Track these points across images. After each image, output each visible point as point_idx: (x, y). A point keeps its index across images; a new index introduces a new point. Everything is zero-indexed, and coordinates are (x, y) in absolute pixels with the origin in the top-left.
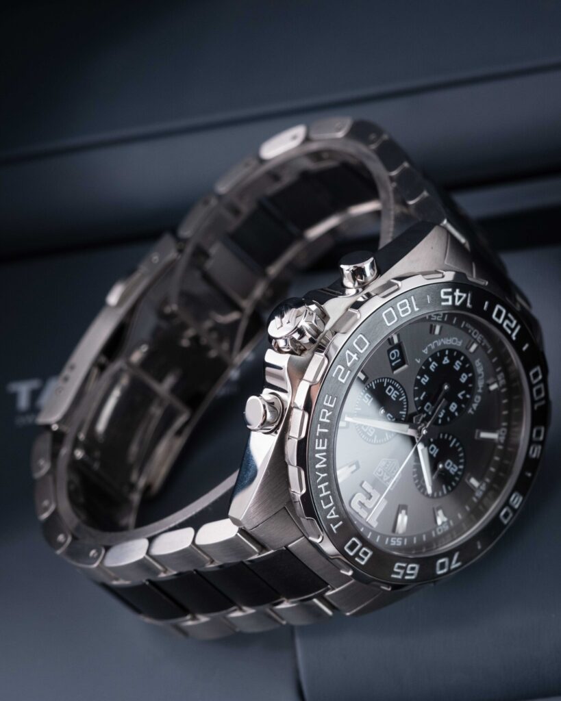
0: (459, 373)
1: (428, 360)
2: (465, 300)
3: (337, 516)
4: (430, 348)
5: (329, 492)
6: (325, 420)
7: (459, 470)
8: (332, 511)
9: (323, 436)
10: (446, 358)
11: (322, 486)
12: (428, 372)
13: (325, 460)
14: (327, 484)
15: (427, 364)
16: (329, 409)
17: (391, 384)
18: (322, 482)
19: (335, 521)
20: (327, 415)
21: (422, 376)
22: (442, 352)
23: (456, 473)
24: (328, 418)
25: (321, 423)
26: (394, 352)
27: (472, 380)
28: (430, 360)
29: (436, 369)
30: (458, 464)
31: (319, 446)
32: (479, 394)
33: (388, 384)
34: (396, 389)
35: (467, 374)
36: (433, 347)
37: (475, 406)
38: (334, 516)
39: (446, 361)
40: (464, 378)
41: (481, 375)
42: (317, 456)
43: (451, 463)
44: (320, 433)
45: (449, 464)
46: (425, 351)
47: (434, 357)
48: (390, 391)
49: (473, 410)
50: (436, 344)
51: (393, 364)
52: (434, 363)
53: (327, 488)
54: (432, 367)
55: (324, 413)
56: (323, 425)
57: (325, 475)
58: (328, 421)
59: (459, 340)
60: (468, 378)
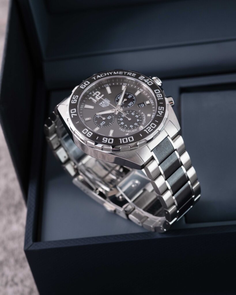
0: (133, 125)
1: (140, 114)
3: (97, 78)
4: (143, 114)
7: (101, 126)
10: (139, 120)
13: (116, 74)
16: (131, 75)
21: (134, 113)
23: (100, 125)
26: (143, 105)
27: (130, 128)
29: (136, 117)
30: (103, 126)
32: (125, 131)
33: (133, 103)
34: (132, 105)
37: (122, 130)
39: (138, 120)
40: (131, 126)
41: (131, 131)
42: (117, 72)
43: (104, 124)
44: (124, 73)
45: (104, 123)
46: (142, 113)
48: (131, 103)
49: (120, 129)
52: (138, 116)
54: (137, 116)
59: (144, 124)
60: (131, 128)
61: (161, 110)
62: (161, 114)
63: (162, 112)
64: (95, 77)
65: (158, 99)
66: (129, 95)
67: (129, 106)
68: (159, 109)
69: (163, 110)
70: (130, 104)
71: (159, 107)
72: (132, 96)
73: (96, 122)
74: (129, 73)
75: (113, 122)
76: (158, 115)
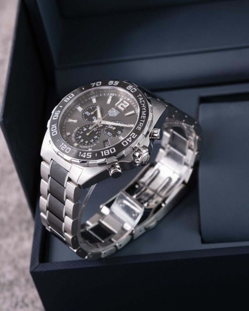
0: (82, 138)
1: (94, 142)
2: (81, 154)
3: (139, 98)
4: (93, 145)
5: (142, 104)
6: (141, 123)
7: (85, 113)
8: (140, 100)
9: (143, 119)
10: (87, 143)
11: (144, 106)
12: (94, 139)
13: (142, 113)
14: (142, 107)
15: (94, 141)
17: (109, 136)
18: (144, 107)
19: (140, 97)
20: (140, 125)
21: (97, 138)
22: (88, 144)
23: (86, 111)
24: (140, 124)
25: (143, 123)
27: (76, 136)
28: (93, 142)
30: (85, 114)
31: (144, 117)
32: (74, 132)
34: (108, 135)
35: (78, 138)
36: (92, 146)
37: (76, 129)
38: (140, 98)
40: (80, 137)
41: (73, 138)
42: (145, 114)
43: (88, 114)
44: (143, 120)
46: (95, 145)
47: (91, 143)
48: (110, 135)
49: (77, 128)
50: (91, 146)
51: (108, 142)
53: (142, 106)
54: (92, 140)
55: (141, 125)
56: (142, 122)
57: (142, 109)
58: (140, 123)
59: (81, 147)
60: (78, 137)
61: (88, 155)
62: (82, 156)
63: (84, 156)
64: (141, 96)
65: (102, 152)
66: (122, 132)
67: (107, 133)
68: (88, 153)
69: (87, 157)
70: (109, 133)
71: (91, 153)
72: (120, 134)
73: (90, 108)
74: (143, 124)
75: (88, 122)
76: (80, 153)
